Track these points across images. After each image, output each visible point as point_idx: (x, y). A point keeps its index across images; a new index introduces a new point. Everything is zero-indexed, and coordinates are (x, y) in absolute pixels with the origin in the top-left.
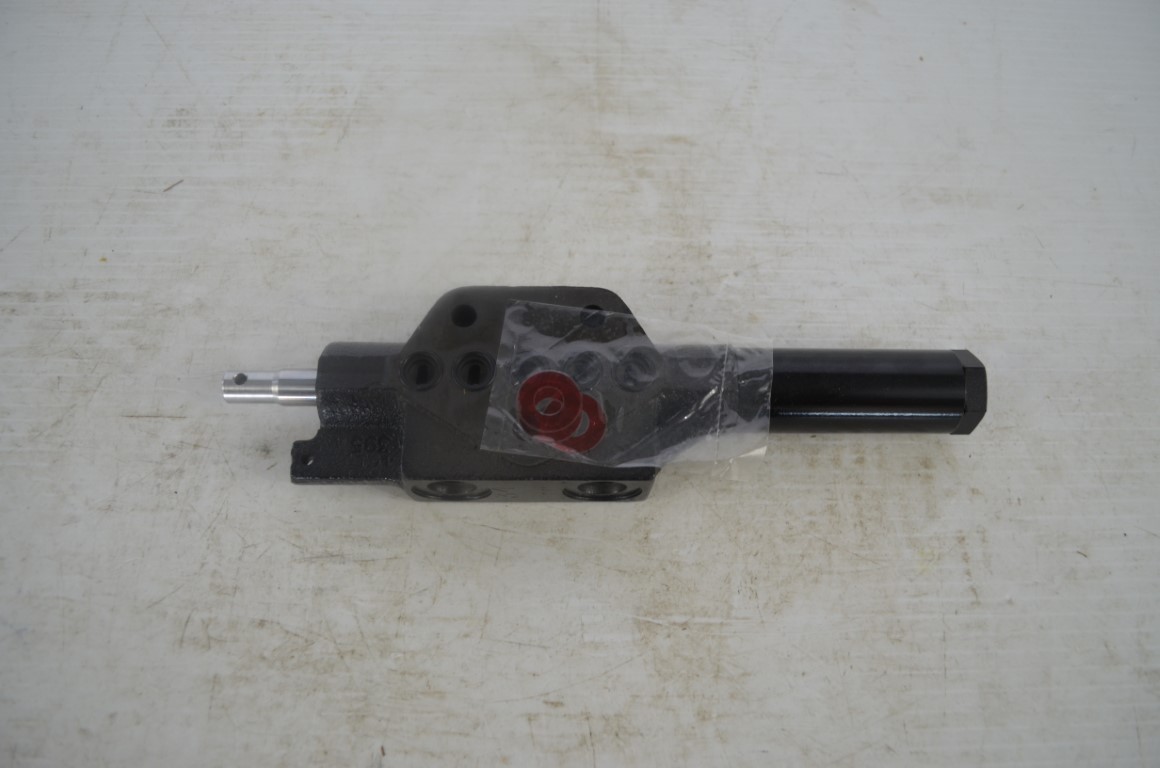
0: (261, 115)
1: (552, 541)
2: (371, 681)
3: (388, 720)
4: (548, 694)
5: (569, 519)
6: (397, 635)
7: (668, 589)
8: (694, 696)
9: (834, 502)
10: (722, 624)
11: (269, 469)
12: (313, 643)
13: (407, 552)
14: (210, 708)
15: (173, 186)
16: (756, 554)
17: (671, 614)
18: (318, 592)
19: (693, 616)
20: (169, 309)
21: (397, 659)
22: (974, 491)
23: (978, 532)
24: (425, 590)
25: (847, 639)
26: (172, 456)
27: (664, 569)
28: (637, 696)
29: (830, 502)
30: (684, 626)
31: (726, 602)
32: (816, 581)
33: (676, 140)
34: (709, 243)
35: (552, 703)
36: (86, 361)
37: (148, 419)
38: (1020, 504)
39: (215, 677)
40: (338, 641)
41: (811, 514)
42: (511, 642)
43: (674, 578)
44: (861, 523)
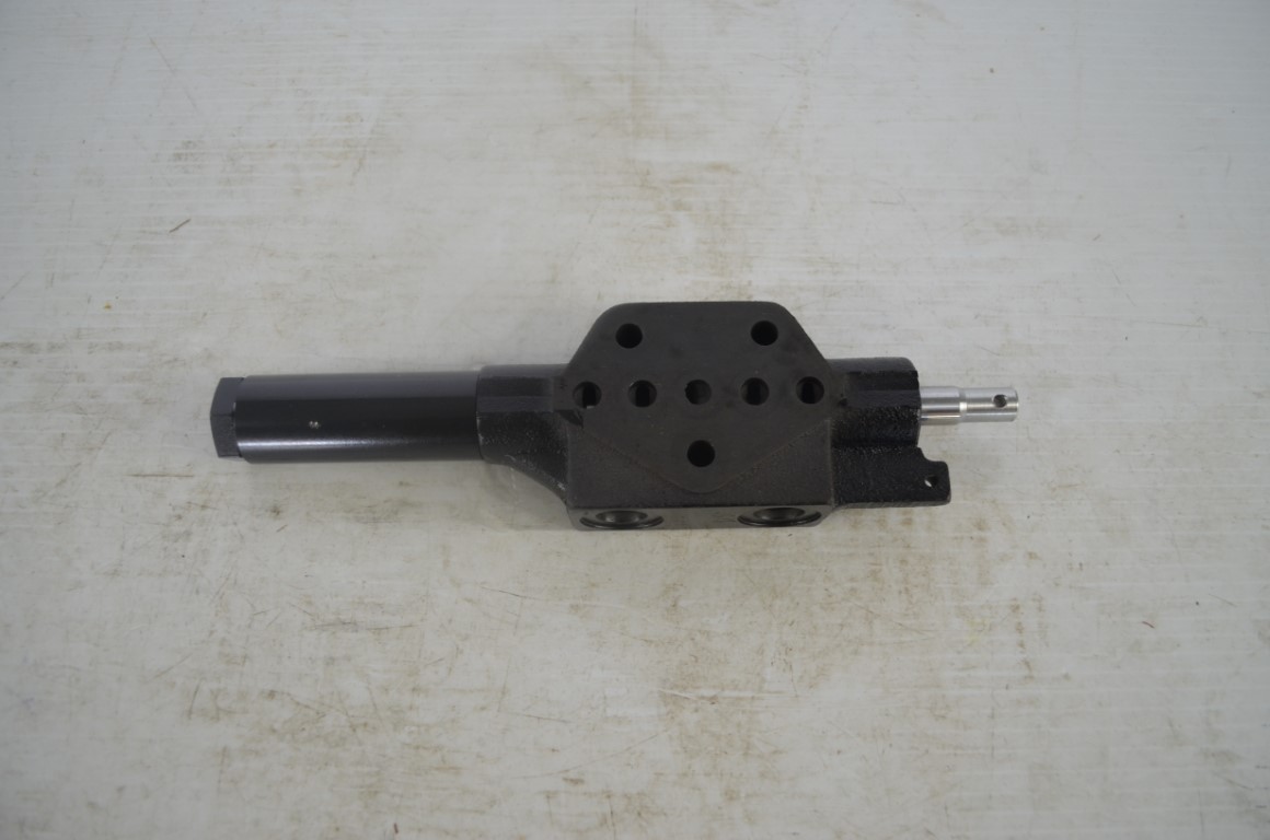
0: (272, 146)
1: (575, 608)
2: (384, 756)
3: (402, 796)
4: (567, 771)
5: (593, 585)
6: (411, 708)
7: (696, 661)
8: (722, 775)
9: (878, 567)
10: (753, 698)
11: (279, 531)
12: (324, 716)
13: (422, 620)
14: (219, 781)
15: (181, 225)
16: (793, 623)
17: (698, 688)
18: (331, 661)
19: (723, 690)
20: (176, 360)
21: (411, 733)
22: (1031, 555)
23: (1034, 600)
24: (441, 660)
25: (887, 715)
26: (180, 517)
27: (693, 639)
28: (662, 774)
29: (873, 567)
30: (713, 700)
31: (758, 674)
32: (856, 652)
33: (716, 167)
34: (750, 283)
35: (572, 780)
36: (91, 416)
37: (154, 478)
38: (1081, 569)
39: (225, 749)
40: (351, 713)
41: (852, 579)
42: (530, 716)
43: (703, 649)
44: (907, 589)
